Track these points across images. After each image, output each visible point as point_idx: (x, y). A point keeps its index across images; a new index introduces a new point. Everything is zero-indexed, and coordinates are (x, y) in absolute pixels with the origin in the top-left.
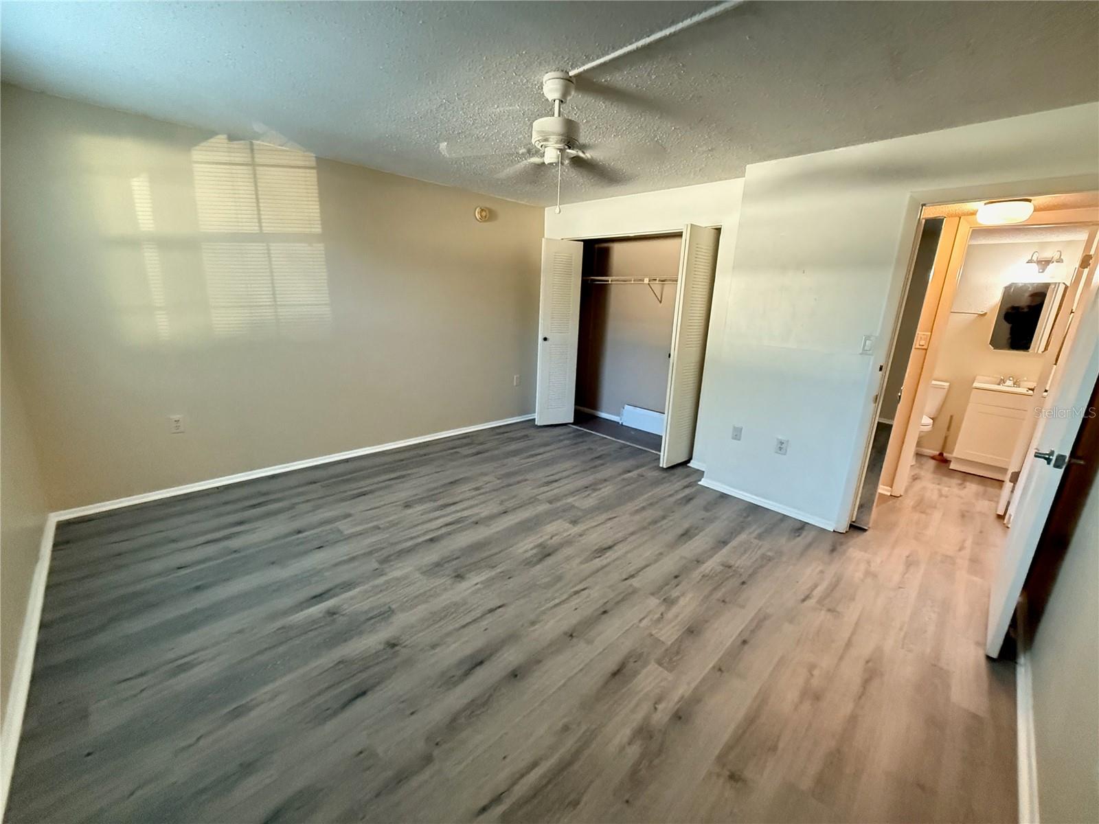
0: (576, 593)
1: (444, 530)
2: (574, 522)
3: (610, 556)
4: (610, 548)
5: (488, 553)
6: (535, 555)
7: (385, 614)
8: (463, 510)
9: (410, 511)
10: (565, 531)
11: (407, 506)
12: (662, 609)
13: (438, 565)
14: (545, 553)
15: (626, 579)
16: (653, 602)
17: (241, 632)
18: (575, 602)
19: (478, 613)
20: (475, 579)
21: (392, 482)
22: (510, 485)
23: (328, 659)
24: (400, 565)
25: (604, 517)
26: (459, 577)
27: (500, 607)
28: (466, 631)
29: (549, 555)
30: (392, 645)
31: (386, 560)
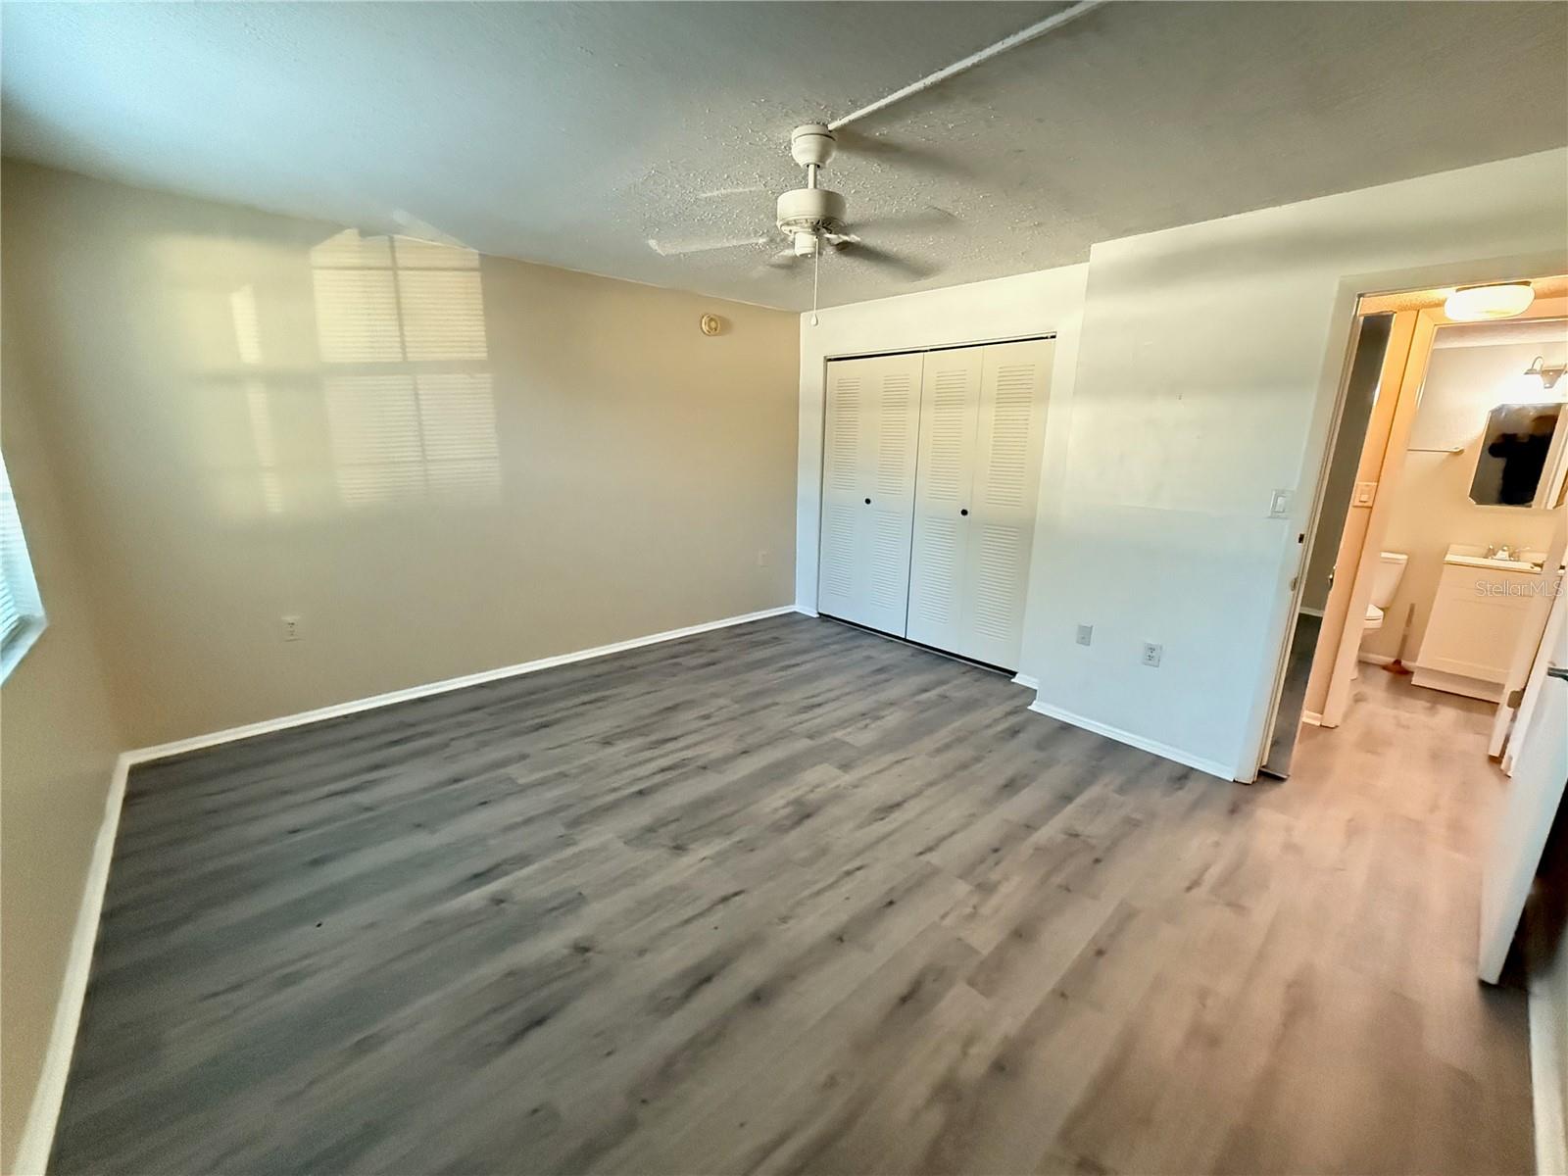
0: (848, 873)
1: (658, 778)
2: (845, 767)
3: (897, 818)
4: (898, 805)
5: (719, 813)
6: (787, 817)
7: (573, 903)
8: (687, 747)
9: (610, 750)
10: (834, 779)
11: (607, 742)
12: (975, 900)
13: (651, 829)
14: (803, 813)
15: (921, 853)
16: (962, 888)
17: (372, 925)
18: (847, 887)
19: (703, 904)
20: (703, 851)
21: (588, 707)
22: (753, 711)
23: (491, 969)
24: (597, 829)
25: (890, 758)
26: (679, 848)
27: (736, 894)
28: (691, 928)
29: (808, 816)
30: (582, 949)
31: (575, 823)
